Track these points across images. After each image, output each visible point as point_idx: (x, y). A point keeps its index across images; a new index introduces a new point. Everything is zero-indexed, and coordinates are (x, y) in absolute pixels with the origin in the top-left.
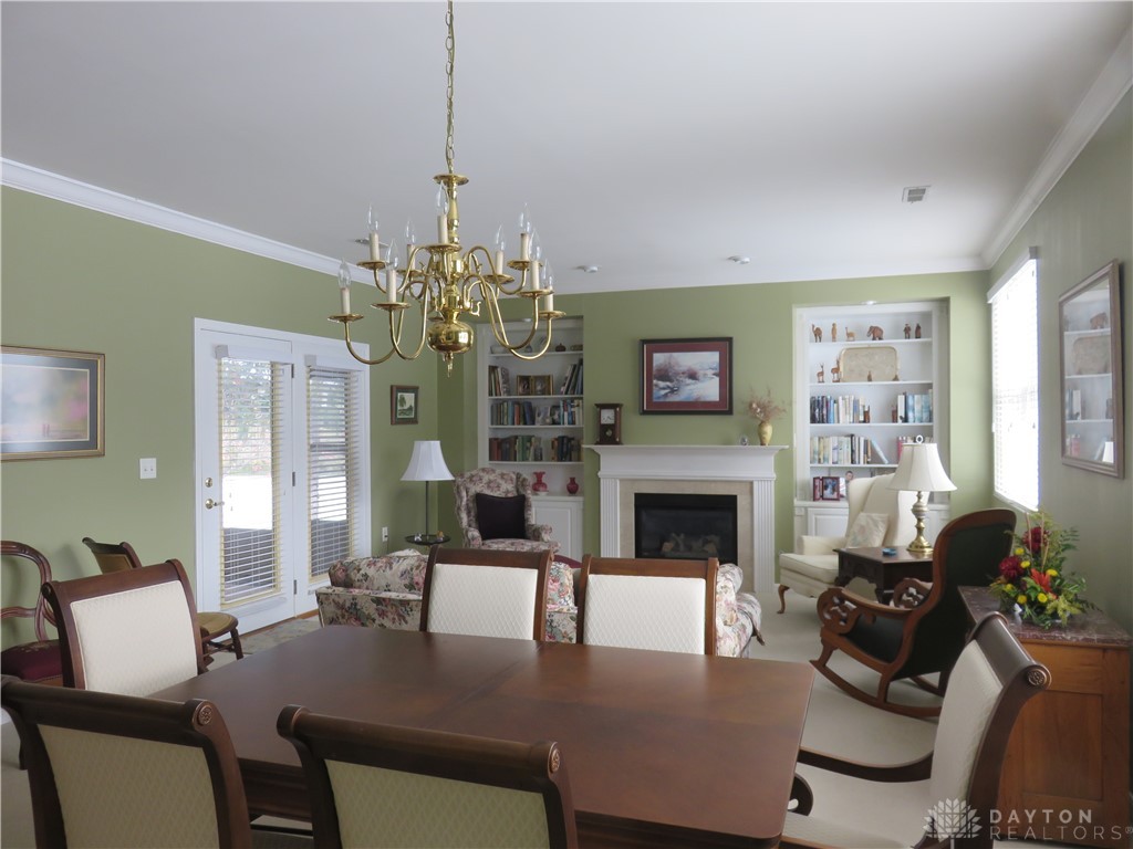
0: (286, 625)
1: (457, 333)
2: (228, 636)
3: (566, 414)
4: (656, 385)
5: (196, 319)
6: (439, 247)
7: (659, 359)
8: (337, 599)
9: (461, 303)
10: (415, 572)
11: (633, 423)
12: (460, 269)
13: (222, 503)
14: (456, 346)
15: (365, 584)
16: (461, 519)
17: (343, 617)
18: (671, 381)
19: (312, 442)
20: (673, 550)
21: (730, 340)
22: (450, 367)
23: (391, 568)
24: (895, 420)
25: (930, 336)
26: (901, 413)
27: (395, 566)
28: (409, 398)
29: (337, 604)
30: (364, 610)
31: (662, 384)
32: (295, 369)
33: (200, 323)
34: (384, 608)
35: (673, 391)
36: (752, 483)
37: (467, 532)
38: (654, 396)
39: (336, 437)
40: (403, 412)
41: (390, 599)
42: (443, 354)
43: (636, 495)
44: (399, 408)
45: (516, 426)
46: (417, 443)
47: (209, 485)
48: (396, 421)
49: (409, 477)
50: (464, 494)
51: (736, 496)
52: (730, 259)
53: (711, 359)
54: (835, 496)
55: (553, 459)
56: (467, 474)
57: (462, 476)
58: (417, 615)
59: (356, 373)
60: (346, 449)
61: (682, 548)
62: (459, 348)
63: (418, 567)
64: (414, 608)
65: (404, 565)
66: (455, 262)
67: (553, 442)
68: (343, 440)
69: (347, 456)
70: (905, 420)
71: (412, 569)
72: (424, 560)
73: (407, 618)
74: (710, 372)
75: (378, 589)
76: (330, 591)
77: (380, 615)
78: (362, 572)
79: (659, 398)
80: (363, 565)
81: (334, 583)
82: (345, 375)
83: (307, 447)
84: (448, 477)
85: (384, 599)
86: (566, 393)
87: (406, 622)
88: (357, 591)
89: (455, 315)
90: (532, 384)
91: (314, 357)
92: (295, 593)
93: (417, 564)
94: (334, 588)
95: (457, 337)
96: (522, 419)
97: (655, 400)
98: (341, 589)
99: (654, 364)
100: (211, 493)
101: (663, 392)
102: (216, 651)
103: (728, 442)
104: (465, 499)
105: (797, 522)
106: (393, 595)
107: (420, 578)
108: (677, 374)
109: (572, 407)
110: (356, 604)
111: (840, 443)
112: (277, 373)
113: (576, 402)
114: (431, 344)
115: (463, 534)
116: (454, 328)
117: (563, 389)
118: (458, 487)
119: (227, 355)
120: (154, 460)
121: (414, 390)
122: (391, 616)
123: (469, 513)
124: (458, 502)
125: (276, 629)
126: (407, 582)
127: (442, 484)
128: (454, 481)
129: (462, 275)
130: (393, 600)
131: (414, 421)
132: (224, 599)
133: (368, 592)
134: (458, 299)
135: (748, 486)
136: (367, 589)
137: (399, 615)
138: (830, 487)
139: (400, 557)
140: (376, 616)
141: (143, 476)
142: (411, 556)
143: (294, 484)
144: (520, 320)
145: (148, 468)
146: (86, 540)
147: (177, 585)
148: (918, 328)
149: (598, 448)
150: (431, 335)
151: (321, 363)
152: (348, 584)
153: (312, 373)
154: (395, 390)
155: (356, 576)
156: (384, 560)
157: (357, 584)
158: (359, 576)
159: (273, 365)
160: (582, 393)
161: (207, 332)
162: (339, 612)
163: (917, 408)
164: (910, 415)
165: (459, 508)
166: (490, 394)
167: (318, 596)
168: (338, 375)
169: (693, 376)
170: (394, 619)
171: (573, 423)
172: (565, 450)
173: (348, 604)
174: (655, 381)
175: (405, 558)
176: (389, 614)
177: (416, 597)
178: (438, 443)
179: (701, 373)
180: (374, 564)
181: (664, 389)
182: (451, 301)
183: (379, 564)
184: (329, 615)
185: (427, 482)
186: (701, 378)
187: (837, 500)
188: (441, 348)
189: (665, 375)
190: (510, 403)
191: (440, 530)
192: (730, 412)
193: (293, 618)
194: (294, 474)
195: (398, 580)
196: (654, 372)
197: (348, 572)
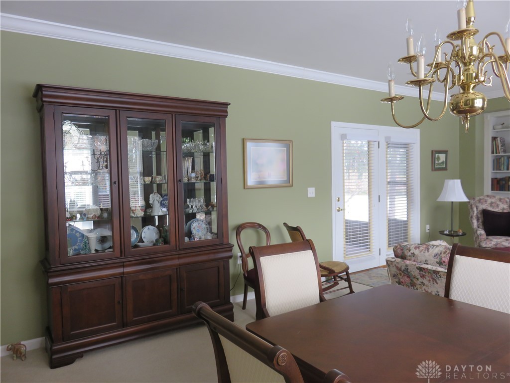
0: (374, 270)
1: (473, 100)
2: (345, 273)
5: (332, 122)
6: (459, 32)
8: (397, 265)
9: (477, 77)
10: (443, 255)
12: (475, 52)
13: (344, 209)
14: (472, 109)
15: (413, 258)
16: (473, 223)
17: (401, 274)
19: (389, 180)
22: (467, 125)
23: (428, 251)
27: (431, 250)
28: (442, 157)
29: (397, 267)
30: (412, 273)
32: (380, 144)
33: (334, 124)
34: (424, 273)
37: (477, 230)
39: (401, 178)
40: (439, 164)
41: (427, 269)
42: (462, 116)
44: (436, 162)
46: (446, 180)
47: (338, 201)
48: (434, 169)
49: (441, 199)
50: (475, 209)
56: (477, 198)
57: (474, 199)
58: (443, 281)
59: (412, 145)
60: (407, 184)
62: (475, 111)
63: (445, 253)
64: (442, 276)
65: (436, 250)
66: (472, 48)
68: (406, 179)
69: (407, 187)
71: (441, 253)
72: (449, 249)
73: (438, 281)
75: (420, 262)
76: (393, 260)
77: (421, 277)
78: (411, 251)
80: (412, 247)
81: (396, 256)
82: (406, 146)
83: (386, 183)
84: (465, 199)
85: (424, 269)
87: (437, 283)
88: (408, 261)
89: (472, 86)
91: (390, 138)
92: (380, 255)
93: (444, 251)
94: (396, 259)
95: (473, 103)
98: (399, 259)
100: (339, 205)
102: (340, 280)
104: (476, 212)
106: (429, 267)
107: (446, 259)
110: (407, 269)
112: (371, 146)
114: (453, 110)
115: (474, 232)
116: (471, 96)
118: (471, 206)
119: (346, 138)
120: (314, 188)
121: (445, 152)
122: (428, 278)
123: (478, 220)
124: (471, 213)
125: (370, 272)
126: (438, 260)
127: (462, 204)
128: (469, 202)
129: (478, 57)
130: (429, 270)
131: (445, 169)
132: (346, 255)
133: (414, 263)
134: (474, 75)
136: (414, 261)
137: (433, 279)
139: (434, 246)
140: (419, 277)
141: (309, 196)
142: (442, 245)
143: (379, 201)
145: (311, 192)
146: (284, 224)
147: (310, 252)
150: (452, 104)
151: (393, 140)
152: (403, 257)
153: (389, 145)
154: (434, 153)
155: (408, 254)
156: (424, 246)
157: (409, 258)
158: (409, 254)
159: (369, 142)
161: (337, 128)
162: (398, 272)
165: (472, 217)
166: (493, 153)
167: (387, 261)
168: (402, 146)
170: (430, 280)
173: (403, 268)
175: (437, 246)
176: (427, 277)
177: (443, 270)
178: (459, 181)
180: (419, 248)
182: (468, 76)
183: (421, 248)
184: (393, 273)
185: (452, 202)
188: (460, 112)
190: (506, 158)
191: (460, 228)
193: (379, 267)
194: (379, 196)
195: (432, 259)
197: (404, 251)
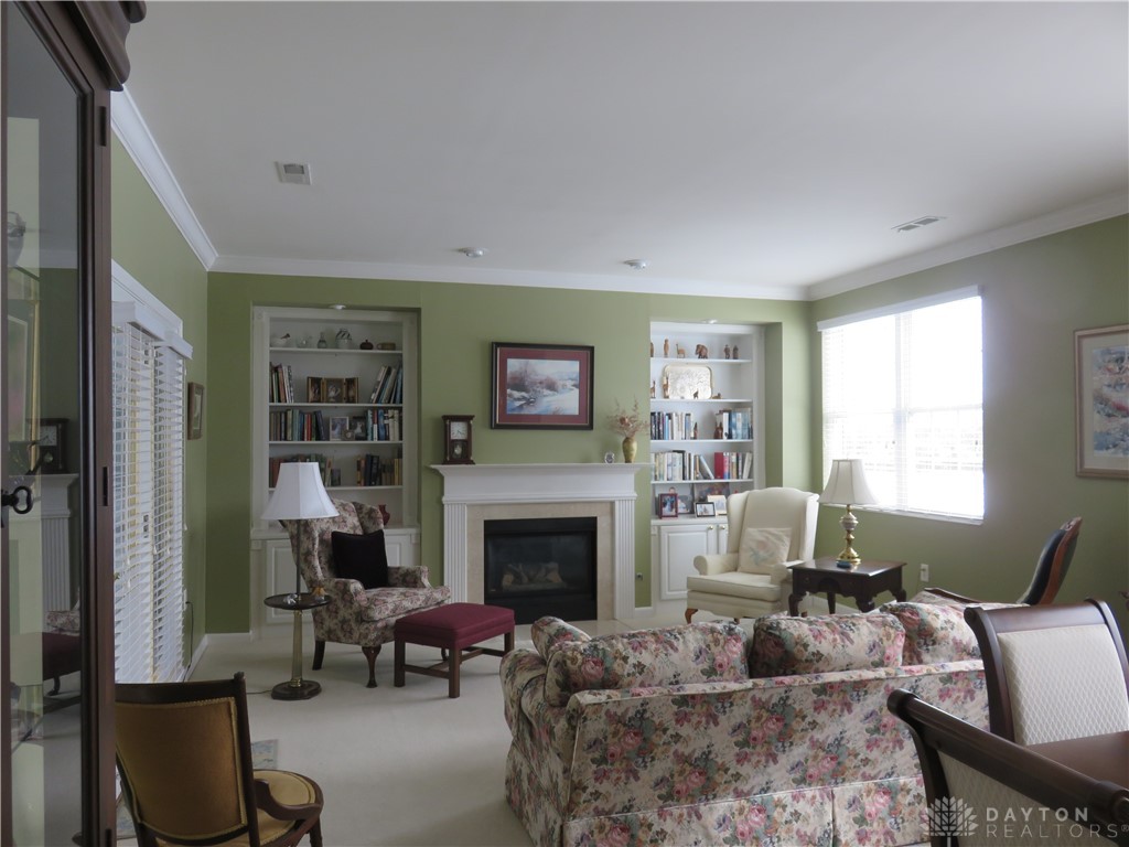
3: (376, 426)
4: (511, 395)
7: (514, 365)
11: (485, 439)
15: (642, 679)
18: (527, 391)
20: (514, 582)
21: (592, 349)
23: (676, 649)
24: (717, 436)
25: (750, 357)
26: (726, 430)
28: (198, 402)
31: (517, 394)
35: (529, 402)
36: (612, 503)
38: (508, 407)
40: (195, 420)
43: (485, 522)
44: (194, 416)
45: (306, 442)
50: (316, 534)
51: (595, 519)
52: (626, 263)
53: (569, 369)
54: (673, 513)
55: (359, 483)
61: (525, 579)
67: (359, 463)
70: (730, 436)
74: (569, 384)
78: (632, 661)
79: (513, 410)
86: (377, 402)
90: (324, 387)
94: (604, 692)
96: (314, 434)
97: (508, 413)
98: (614, 691)
99: (509, 371)
101: (518, 404)
103: (587, 460)
104: (317, 541)
105: (653, 540)
108: (534, 383)
109: (385, 418)
111: (674, 459)
113: (390, 413)
117: (374, 396)
121: (202, 390)
126: (706, 666)
131: (200, 435)
135: (609, 505)
138: (669, 504)
144: (327, 307)
148: (736, 349)
149: (442, 468)
154: (194, 389)
155: (624, 669)
157: (629, 680)
158: (629, 668)
160: (401, 402)
163: (739, 425)
164: (734, 432)
166: (272, 400)
169: (551, 386)
171: (387, 438)
172: (374, 471)
174: (509, 391)
179: (560, 383)
180: (647, 646)
181: (519, 399)
186: (560, 388)
187: (676, 516)
189: (520, 384)
190: (297, 412)
192: (590, 427)
195: (693, 665)
196: (508, 380)
197: (607, 664)
